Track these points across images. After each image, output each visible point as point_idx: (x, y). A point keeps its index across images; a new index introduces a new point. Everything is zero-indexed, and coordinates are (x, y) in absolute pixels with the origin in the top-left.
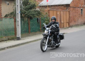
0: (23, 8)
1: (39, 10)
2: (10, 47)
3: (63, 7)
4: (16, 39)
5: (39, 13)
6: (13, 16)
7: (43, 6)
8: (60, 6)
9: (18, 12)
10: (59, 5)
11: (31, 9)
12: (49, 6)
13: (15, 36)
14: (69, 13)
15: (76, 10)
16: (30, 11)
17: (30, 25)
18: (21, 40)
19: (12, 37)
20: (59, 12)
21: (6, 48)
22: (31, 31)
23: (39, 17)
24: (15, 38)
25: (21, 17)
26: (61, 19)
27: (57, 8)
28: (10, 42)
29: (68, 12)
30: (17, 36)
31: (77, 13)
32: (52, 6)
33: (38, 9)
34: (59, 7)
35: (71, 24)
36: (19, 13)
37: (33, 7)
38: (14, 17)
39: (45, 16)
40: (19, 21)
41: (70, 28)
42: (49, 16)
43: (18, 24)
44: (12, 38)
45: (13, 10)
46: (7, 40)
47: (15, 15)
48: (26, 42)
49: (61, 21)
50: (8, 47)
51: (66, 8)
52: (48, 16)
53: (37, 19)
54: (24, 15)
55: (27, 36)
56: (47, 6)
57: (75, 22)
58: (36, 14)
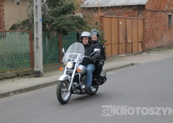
1: (82, 16)
2: (21, 91)
4: (33, 74)
6: (27, 28)
9: (38, 19)
11: (65, 13)
12: (102, 8)
13: (31, 69)
14: (143, 23)
15: (158, 17)
18: (42, 76)
19: (26, 70)
20: (122, 21)
21: (11, 94)
24: (31, 73)
26: (126, 36)
28: (20, 80)
29: (141, 21)
30: (36, 69)
32: (108, 7)
33: (79, 14)
34: (122, 10)
35: (146, 45)
36: (38, 22)
37: (69, 10)
38: (29, 30)
40: (39, 38)
41: (145, 54)
43: (37, 44)
44: (25, 73)
45: (27, 15)
46: (14, 77)
47: (31, 25)
48: (53, 80)
49: (126, 39)
50: (17, 91)
51: (137, 11)
53: (78, 35)
54: (50, 26)
56: (98, 8)
57: (156, 41)
58: (75, 25)
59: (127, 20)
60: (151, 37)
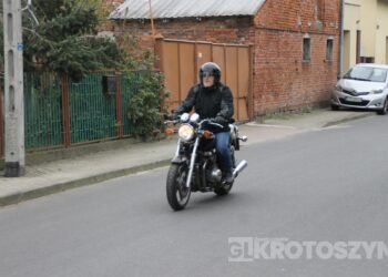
0: (38, 29)
1: (113, 39)
3: (222, 27)
5: (112, 52)
7: (130, 22)
8: (207, 24)
9: (14, 44)
11: (76, 32)
12: (158, 21)
14: (250, 56)
15: (281, 43)
16: (68, 44)
17: (70, 108)
20: (202, 52)
22: (76, 135)
23: (114, 73)
25: (25, 70)
27: (195, 33)
29: (245, 51)
30: (9, 158)
31: (287, 54)
33: (106, 34)
34: (202, 27)
37: (85, 24)
39: (140, 68)
40: (15, 87)
42: (158, 65)
43: (11, 100)
51: (236, 30)
52: (153, 69)
53: (105, 80)
54: (40, 60)
55: (55, 160)
56: (149, 20)
58: (98, 58)
59: (215, 48)
60: (265, 87)
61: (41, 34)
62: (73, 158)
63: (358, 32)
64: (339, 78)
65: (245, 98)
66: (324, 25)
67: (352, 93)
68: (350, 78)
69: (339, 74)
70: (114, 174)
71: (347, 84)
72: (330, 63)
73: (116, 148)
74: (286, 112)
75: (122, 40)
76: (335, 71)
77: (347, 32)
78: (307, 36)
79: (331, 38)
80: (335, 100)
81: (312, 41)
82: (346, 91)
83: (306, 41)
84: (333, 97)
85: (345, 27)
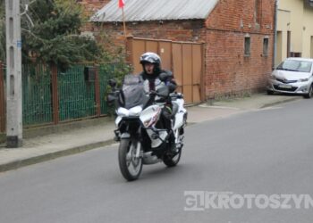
1: (93, 37)
3: (180, 28)
7: (106, 24)
8: (168, 26)
9: (14, 42)
10: (167, 22)
11: (63, 32)
12: (129, 24)
14: (202, 52)
16: (57, 41)
17: (58, 93)
18: (21, 146)
20: (164, 48)
22: (63, 114)
25: (23, 63)
27: (158, 33)
29: (198, 48)
30: (10, 133)
31: (231, 50)
32: (140, 23)
33: (87, 34)
34: (164, 28)
36: (14, 46)
37: (71, 25)
39: (114, 61)
40: (15, 76)
42: (129, 59)
43: (12, 87)
51: (191, 31)
52: (125, 62)
54: (35, 55)
55: (47, 134)
56: (122, 23)
58: (81, 53)
59: (174, 46)
60: (214, 76)
61: (36, 34)
62: (61, 133)
63: (289, 32)
64: (273, 69)
65: (198, 85)
66: (261, 27)
67: (284, 81)
68: (282, 69)
69: (273, 65)
70: (93, 146)
71: (279, 73)
72: (266, 57)
73: (95, 124)
74: (230, 96)
75: (100, 38)
76: (270, 63)
77: (279, 32)
78: (247, 35)
79: (267, 37)
80: (271, 87)
81: (251, 40)
82: (278, 80)
83: (247, 39)
84: (268, 84)
85: (278, 29)
